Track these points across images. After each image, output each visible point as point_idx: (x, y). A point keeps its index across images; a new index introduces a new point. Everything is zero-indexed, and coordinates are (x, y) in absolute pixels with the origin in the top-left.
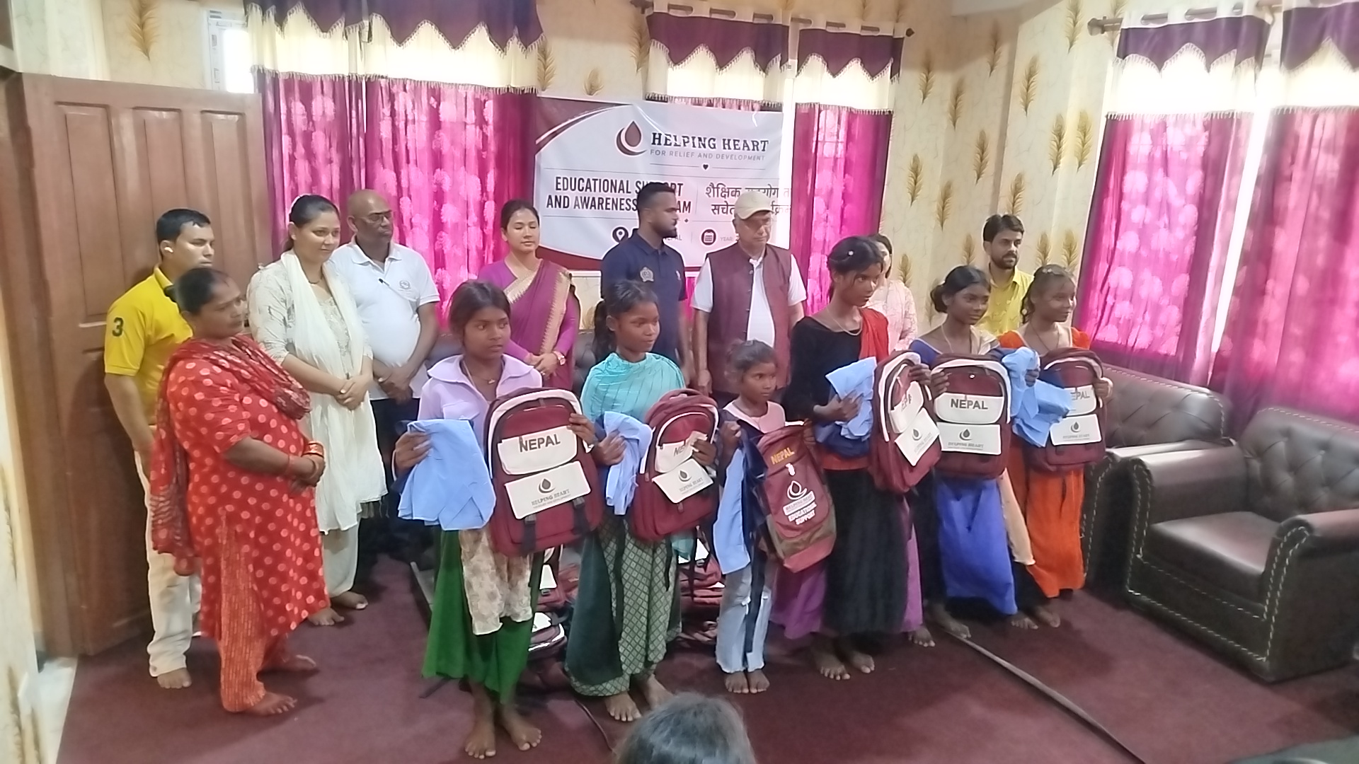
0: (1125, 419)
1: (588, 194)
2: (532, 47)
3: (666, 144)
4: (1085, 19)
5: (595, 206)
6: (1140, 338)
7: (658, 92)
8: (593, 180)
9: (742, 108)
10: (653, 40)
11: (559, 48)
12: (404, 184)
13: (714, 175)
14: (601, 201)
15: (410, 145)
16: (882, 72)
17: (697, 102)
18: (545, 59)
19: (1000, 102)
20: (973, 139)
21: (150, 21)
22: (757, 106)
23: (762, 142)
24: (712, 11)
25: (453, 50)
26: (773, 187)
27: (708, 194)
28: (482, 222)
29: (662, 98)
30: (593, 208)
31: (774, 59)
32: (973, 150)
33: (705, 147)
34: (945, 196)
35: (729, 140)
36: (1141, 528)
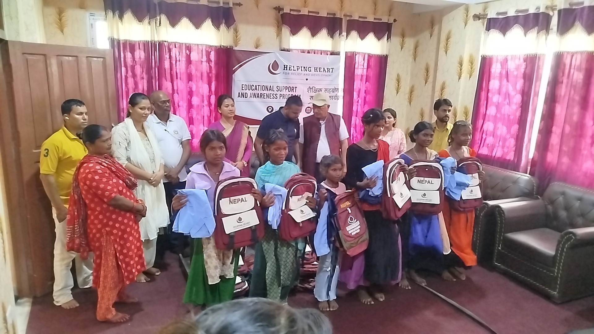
0: (492, 188)
1: (256, 92)
2: (231, 28)
3: (289, 70)
4: (471, 14)
5: (259, 97)
6: (498, 153)
7: (286, 47)
8: (258, 85)
9: (322, 54)
10: (284, 25)
11: (243, 29)
12: (175, 88)
13: (310, 83)
14: (261, 94)
15: (178, 71)
16: (383, 38)
17: (303, 51)
18: (237, 33)
19: (435, 50)
20: (423, 66)
21: (64, 18)
22: (329, 53)
23: (331, 68)
24: (309, 12)
25: (196, 29)
26: (336, 88)
27: (308, 91)
28: (210, 104)
29: (287, 50)
30: (258, 98)
31: (336, 32)
32: (423, 71)
33: (306, 71)
34: (411, 92)
35: (317, 68)
36: (500, 235)
